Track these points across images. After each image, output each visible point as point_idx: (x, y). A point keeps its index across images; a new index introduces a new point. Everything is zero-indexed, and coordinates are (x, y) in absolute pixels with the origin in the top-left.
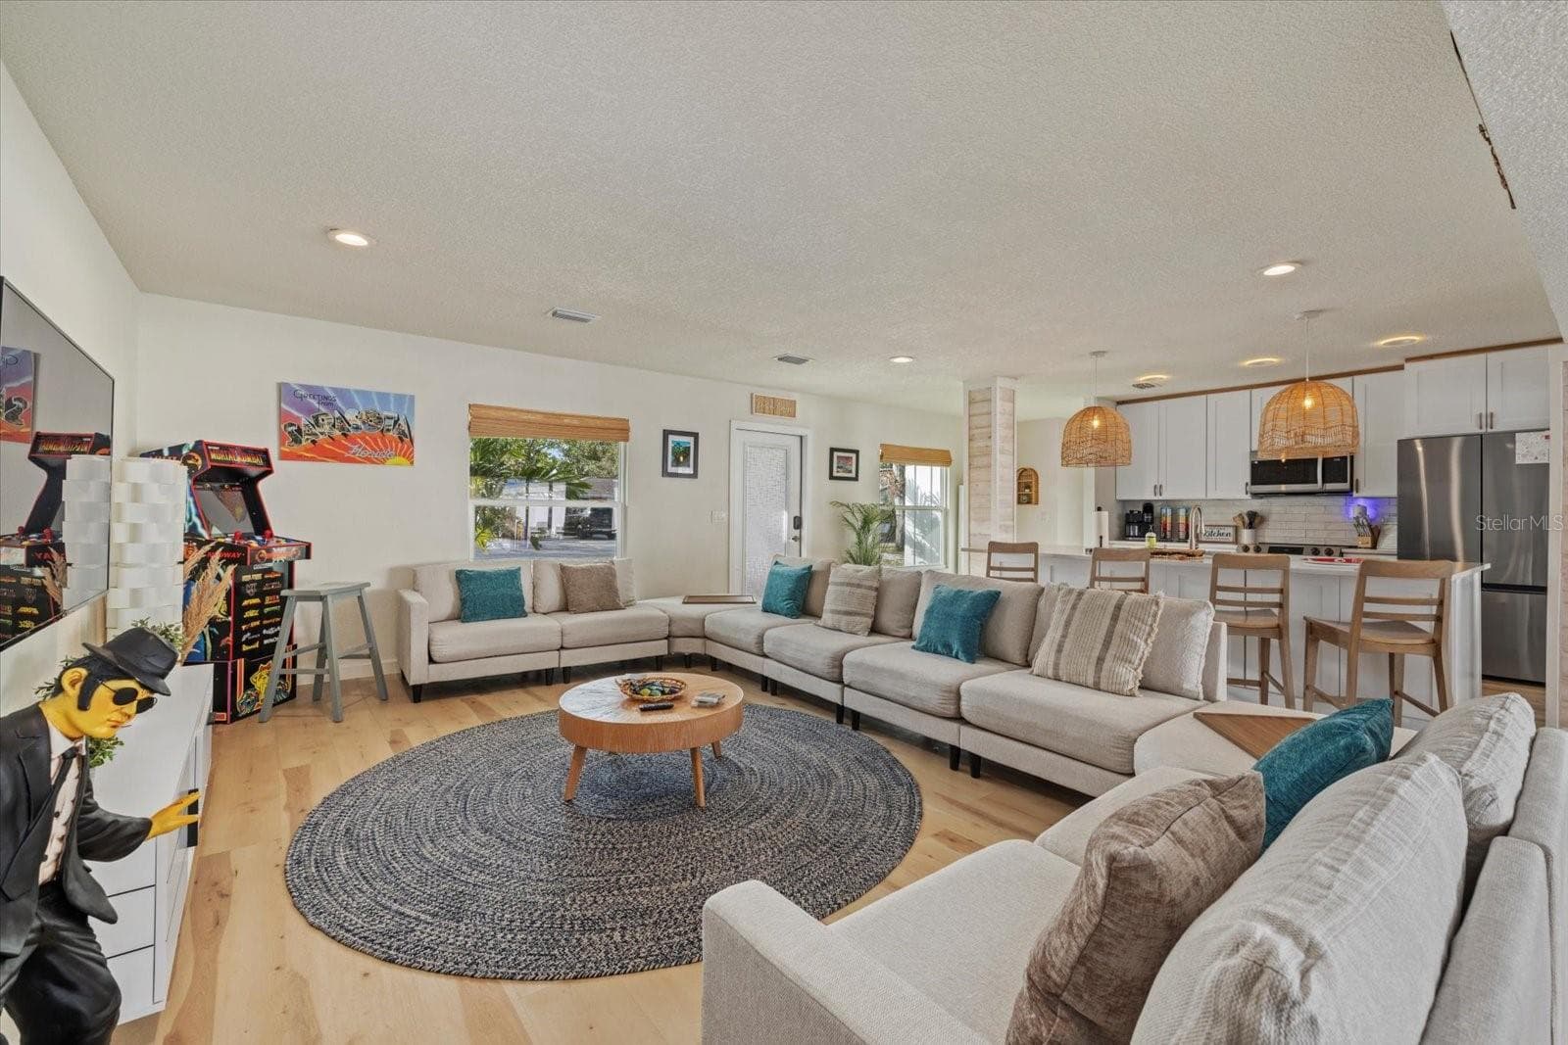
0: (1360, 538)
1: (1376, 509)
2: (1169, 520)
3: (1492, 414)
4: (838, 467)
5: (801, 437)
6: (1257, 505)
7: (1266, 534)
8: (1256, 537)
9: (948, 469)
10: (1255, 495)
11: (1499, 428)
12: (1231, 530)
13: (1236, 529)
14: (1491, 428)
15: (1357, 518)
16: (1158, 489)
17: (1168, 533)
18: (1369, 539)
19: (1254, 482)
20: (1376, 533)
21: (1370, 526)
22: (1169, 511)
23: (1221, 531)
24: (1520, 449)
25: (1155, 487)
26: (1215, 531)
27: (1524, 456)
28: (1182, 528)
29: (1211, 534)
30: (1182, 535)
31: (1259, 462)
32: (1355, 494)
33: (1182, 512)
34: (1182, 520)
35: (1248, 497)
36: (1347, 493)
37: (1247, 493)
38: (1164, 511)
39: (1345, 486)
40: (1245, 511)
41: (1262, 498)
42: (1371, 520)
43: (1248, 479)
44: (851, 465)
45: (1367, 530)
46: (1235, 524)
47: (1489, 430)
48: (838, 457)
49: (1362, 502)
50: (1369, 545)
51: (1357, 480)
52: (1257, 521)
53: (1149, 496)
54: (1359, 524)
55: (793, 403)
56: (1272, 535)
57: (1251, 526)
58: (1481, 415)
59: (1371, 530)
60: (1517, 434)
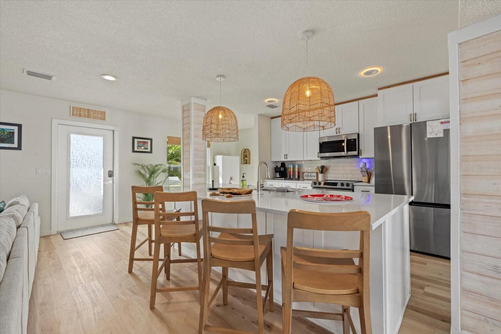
0: (364, 177)
1: (370, 164)
2: (292, 170)
3: (416, 114)
4: (138, 146)
5: (113, 131)
6: (324, 163)
7: (328, 176)
8: (324, 177)
9: (209, 149)
10: (322, 158)
11: (419, 120)
12: (315, 174)
13: (317, 173)
14: (416, 121)
15: (362, 168)
16: (286, 156)
17: (291, 176)
18: (366, 178)
19: (321, 151)
20: (370, 176)
21: (367, 172)
22: (292, 166)
23: (312, 175)
24: (429, 129)
25: (285, 155)
26: (310, 175)
27: (431, 133)
28: (297, 174)
29: (308, 176)
30: (297, 177)
31: (322, 142)
32: (360, 157)
33: (296, 166)
34: (296, 170)
35: (319, 159)
36: (357, 156)
37: (318, 157)
38: (289, 166)
39: (355, 153)
40: (320, 166)
41: (326, 159)
42: (368, 169)
43: (318, 151)
44: (147, 145)
45: (366, 173)
46: (316, 171)
47: (415, 122)
48: (138, 142)
49: (364, 161)
50: (367, 181)
51: (361, 150)
52: (324, 170)
53: (283, 160)
54: (363, 171)
55: (104, 113)
56: (331, 176)
57: (322, 172)
58: (411, 114)
59: (367, 173)
60: (427, 122)
